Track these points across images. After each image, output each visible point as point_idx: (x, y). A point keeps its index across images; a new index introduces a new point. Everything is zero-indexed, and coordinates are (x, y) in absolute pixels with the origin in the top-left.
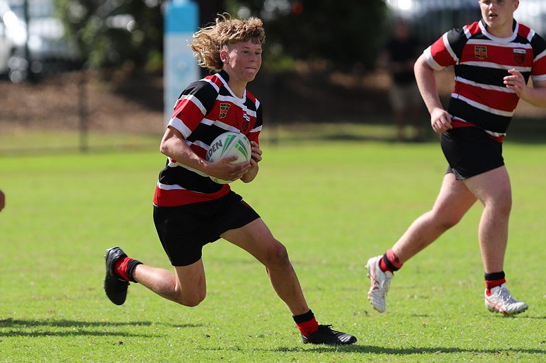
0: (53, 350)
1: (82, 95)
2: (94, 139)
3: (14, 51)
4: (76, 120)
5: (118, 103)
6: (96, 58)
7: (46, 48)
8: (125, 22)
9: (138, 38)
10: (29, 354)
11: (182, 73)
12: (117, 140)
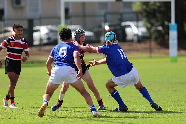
0: (142, 103)
1: (150, 45)
2: (153, 55)
3: (135, 35)
4: (149, 50)
5: (158, 47)
6: (153, 36)
7: (142, 35)
8: (160, 28)
9: (163, 32)
10: (137, 104)
11: (173, 40)
12: (158, 55)
